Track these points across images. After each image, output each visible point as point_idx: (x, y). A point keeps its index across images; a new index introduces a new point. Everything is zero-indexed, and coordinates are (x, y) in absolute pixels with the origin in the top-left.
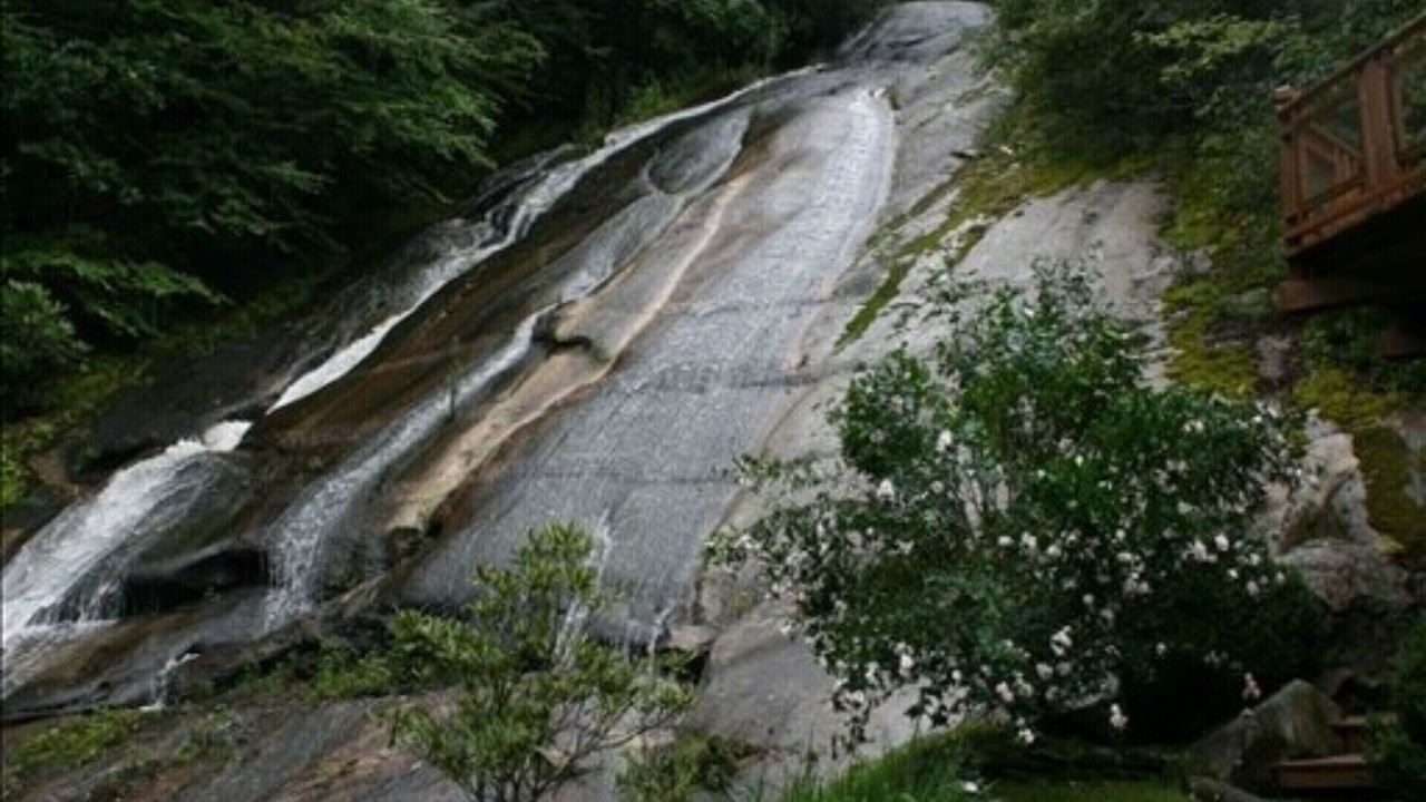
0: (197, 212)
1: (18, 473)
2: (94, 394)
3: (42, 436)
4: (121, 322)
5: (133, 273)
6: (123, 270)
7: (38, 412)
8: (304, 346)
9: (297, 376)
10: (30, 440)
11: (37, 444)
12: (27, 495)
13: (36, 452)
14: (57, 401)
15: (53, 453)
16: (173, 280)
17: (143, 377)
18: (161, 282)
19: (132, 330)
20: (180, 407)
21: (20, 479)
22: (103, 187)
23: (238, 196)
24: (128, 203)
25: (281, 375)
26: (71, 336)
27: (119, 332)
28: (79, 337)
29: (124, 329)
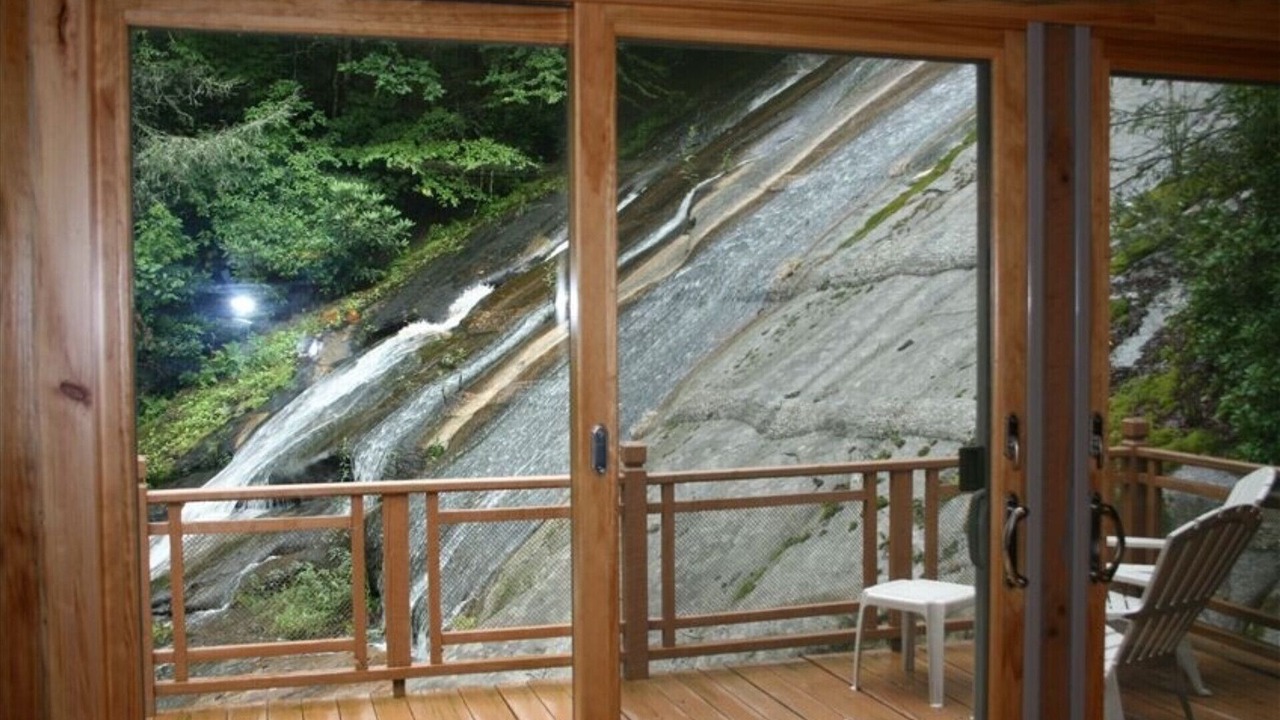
3: (347, 313)
5: (461, 150)
6: (455, 149)
11: (339, 320)
16: (491, 153)
18: (479, 155)
19: (455, 202)
22: (407, 89)
24: (431, 98)
25: (552, 239)
26: (397, 217)
27: (445, 205)
28: (403, 216)
29: (448, 201)
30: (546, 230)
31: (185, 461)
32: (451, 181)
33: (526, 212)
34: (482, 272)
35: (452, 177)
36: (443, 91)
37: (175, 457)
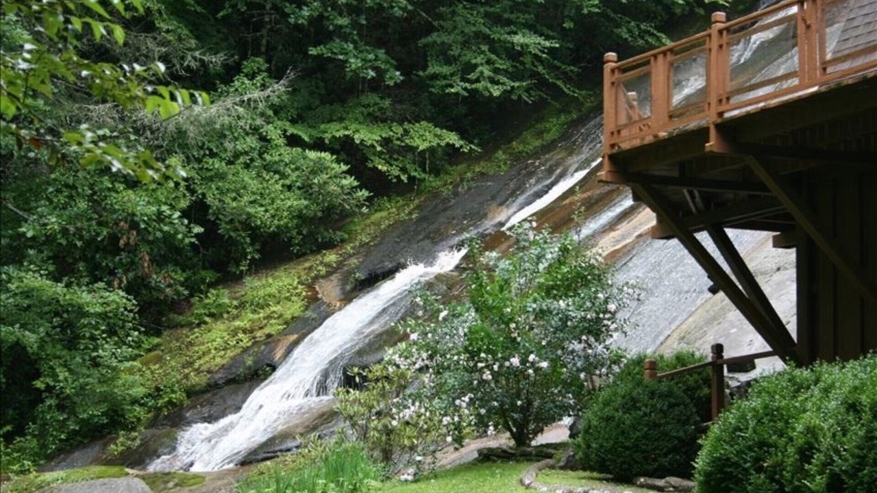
0: (457, 79)
1: (304, 293)
2: (372, 230)
3: (328, 265)
4: (396, 172)
5: (406, 132)
6: (400, 131)
7: (330, 245)
8: (533, 181)
9: (521, 208)
10: (320, 268)
11: (323, 270)
12: (307, 308)
13: (323, 277)
14: (346, 236)
15: (332, 278)
16: (436, 135)
17: (410, 213)
18: (425, 136)
19: (404, 178)
20: (428, 237)
21: (305, 297)
22: (372, 73)
23: (489, 62)
24: (391, 83)
25: (508, 207)
26: (356, 187)
27: (394, 180)
28: (361, 187)
29: (398, 177)
30: (499, 201)
31: (220, 375)
32: (396, 160)
33: (469, 189)
34: (454, 232)
35: (395, 156)
36: (401, 78)
37: (209, 372)
